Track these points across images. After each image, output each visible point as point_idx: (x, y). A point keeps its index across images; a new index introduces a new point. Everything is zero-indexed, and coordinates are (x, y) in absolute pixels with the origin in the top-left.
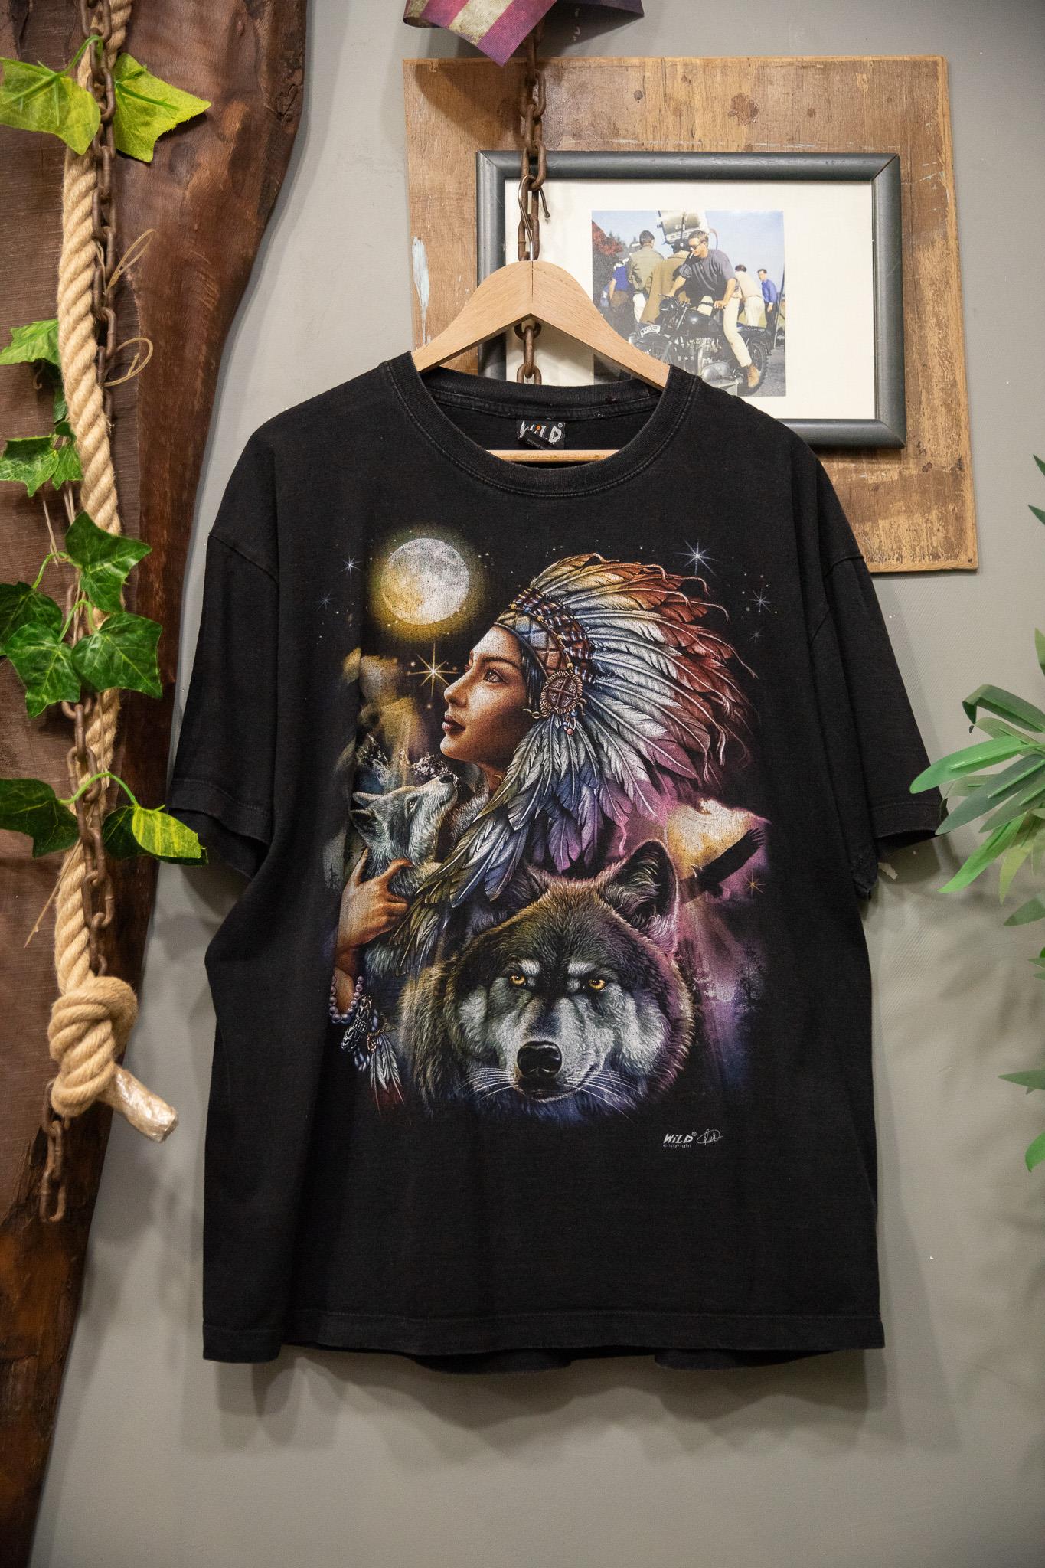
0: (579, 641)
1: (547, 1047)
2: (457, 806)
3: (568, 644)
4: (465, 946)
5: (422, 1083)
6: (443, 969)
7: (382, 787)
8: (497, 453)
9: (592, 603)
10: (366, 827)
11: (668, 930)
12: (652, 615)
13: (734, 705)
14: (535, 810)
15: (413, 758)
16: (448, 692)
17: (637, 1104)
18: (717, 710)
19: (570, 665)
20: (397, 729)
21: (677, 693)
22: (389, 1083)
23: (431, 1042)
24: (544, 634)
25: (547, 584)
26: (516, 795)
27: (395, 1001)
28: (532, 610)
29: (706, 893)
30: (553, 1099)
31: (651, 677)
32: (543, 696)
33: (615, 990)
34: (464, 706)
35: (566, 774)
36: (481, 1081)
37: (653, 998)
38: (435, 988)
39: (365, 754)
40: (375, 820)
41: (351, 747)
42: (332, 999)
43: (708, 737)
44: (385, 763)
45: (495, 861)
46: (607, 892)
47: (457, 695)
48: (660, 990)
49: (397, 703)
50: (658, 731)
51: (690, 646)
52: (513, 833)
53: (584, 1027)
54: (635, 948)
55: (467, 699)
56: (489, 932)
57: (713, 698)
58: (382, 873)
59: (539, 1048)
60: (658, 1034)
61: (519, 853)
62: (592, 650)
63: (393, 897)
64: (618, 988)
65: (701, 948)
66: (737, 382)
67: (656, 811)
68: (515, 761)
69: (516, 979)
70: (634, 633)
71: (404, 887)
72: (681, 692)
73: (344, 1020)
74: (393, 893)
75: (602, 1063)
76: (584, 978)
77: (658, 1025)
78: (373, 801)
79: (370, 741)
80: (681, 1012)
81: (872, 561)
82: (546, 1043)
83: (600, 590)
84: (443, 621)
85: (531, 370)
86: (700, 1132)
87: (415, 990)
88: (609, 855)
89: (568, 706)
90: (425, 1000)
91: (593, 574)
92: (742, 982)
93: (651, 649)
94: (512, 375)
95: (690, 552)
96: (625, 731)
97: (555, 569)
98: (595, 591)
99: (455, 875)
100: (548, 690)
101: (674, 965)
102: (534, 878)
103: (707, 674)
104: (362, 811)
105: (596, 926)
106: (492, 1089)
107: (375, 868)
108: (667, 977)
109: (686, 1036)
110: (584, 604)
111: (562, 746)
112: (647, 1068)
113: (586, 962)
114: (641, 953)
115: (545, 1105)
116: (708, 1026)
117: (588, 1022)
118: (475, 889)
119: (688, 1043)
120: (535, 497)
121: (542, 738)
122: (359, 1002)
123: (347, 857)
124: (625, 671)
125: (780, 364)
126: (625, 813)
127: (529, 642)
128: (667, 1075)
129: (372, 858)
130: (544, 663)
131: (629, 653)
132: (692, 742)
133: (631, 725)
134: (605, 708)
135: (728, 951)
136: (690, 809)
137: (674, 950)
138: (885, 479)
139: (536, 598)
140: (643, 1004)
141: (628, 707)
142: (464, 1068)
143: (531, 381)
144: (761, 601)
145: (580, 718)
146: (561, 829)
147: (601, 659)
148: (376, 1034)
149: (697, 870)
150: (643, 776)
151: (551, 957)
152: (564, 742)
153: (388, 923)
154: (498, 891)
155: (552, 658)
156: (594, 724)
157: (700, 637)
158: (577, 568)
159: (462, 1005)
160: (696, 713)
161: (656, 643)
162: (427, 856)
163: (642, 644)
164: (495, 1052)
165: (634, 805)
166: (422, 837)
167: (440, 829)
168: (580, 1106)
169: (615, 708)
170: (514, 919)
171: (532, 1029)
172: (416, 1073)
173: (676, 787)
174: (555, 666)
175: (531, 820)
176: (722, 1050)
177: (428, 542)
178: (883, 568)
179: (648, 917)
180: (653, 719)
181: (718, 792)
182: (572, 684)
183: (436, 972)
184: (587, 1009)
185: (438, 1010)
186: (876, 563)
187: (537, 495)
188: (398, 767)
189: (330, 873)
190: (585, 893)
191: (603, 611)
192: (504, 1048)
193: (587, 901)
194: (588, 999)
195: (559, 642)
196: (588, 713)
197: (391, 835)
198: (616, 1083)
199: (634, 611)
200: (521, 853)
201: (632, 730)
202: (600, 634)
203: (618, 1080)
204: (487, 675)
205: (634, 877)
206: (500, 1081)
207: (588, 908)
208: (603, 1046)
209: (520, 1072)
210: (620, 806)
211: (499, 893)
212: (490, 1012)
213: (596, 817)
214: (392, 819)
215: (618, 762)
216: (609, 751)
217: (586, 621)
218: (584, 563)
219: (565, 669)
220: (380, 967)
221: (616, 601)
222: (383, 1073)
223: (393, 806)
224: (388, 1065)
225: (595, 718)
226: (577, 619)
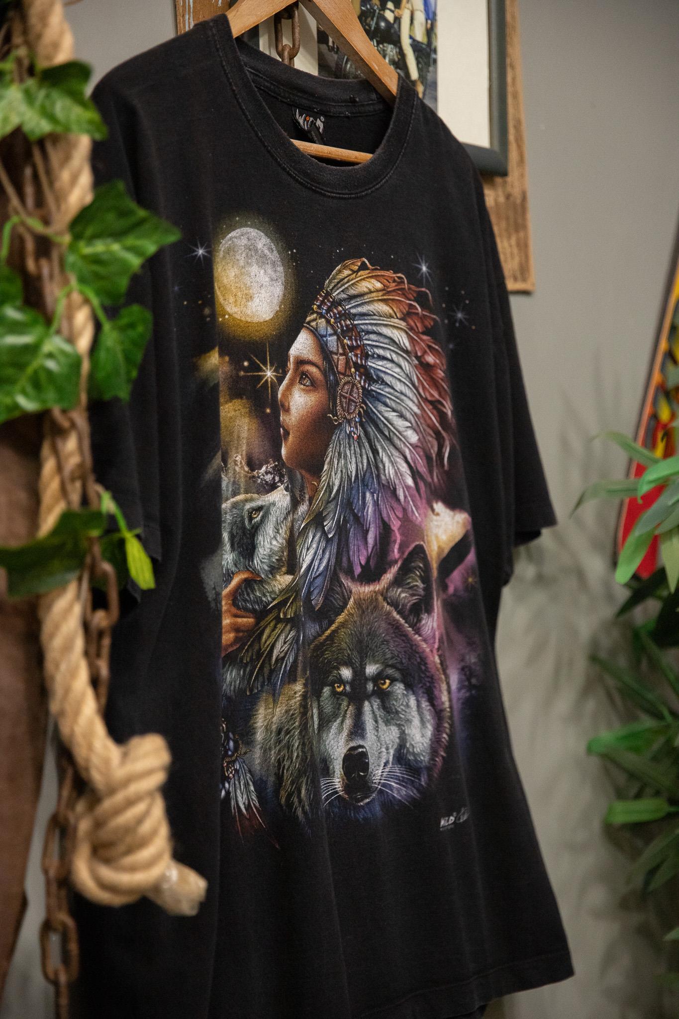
1: (360, 750)
6: (304, 684)
9: (365, 309)
11: (433, 627)
12: (403, 324)
13: (452, 413)
14: (340, 517)
15: (252, 464)
16: (280, 395)
17: (420, 794)
18: (442, 416)
19: (353, 370)
20: (232, 433)
22: (249, 807)
24: (335, 337)
25: (335, 286)
28: (327, 312)
29: (442, 589)
30: (368, 800)
31: (407, 385)
32: (338, 401)
33: (399, 688)
34: (288, 410)
35: (355, 479)
37: (424, 693)
38: (300, 705)
43: (436, 443)
45: (317, 569)
46: (389, 594)
47: (284, 399)
48: (428, 684)
50: (414, 438)
51: (423, 355)
52: (329, 541)
53: (378, 727)
54: (411, 646)
55: (289, 404)
56: (317, 642)
57: (439, 406)
59: (356, 752)
60: (429, 726)
61: (333, 561)
62: (366, 356)
63: (239, 612)
64: (402, 686)
65: (445, 643)
67: (420, 515)
68: (325, 467)
69: (338, 687)
70: (393, 341)
72: (420, 399)
74: (238, 608)
75: (391, 759)
76: (375, 679)
77: (429, 717)
80: (442, 703)
82: (359, 747)
83: (369, 296)
84: (271, 320)
88: (389, 558)
89: (355, 410)
90: (291, 718)
91: (364, 279)
92: (464, 669)
93: (405, 358)
95: (420, 264)
96: (395, 439)
97: (340, 271)
98: (366, 297)
100: (341, 395)
101: (437, 660)
102: (344, 585)
105: (382, 627)
106: (330, 796)
108: (433, 672)
109: (446, 725)
110: (359, 310)
111: (352, 452)
112: (426, 758)
113: (376, 664)
114: (415, 651)
115: (363, 807)
117: (380, 721)
119: (448, 731)
120: (325, 196)
121: (340, 444)
124: (391, 379)
125: (434, 82)
126: (398, 517)
127: (326, 345)
128: (437, 763)
130: (337, 368)
131: (392, 361)
132: (427, 448)
133: (399, 432)
134: (379, 415)
137: (436, 646)
139: (329, 301)
140: (419, 699)
141: (396, 414)
144: (460, 315)
145: (362, 424)
146: (355, 534)
147: (373, 365)
148: (234, 758)
150: (410, 481)
151: (356, 661)
152: (352, 448)
154: (321, 600)
155: (342, 362)
156: (371, 430)
157: (430, 347)
158: (354, 272)
160: (428, 420)
161: (406, 351)
162: (279, 568)
163: (399, 352)
164: (326, 762)
165: (405, 510)
166: (271, 549)
167: (289, 539)
168: (382, 803)
169: (386, 414)
170: (333, 627)
171: (351, 735)
173: (424, 490)
174: (343, 370)
175: (338, 528)
177: (253, 232)
179: (418, 617)
180: (411, 426)
181: (443, 495)
182: (355, 390)
183: (298, 687)
184: (379, 709)
185: (304, 727)
187: (325, 192)
188: (234, 473)
189: (214, 592)
190: (372, 596)
191: (372, 317)
192: (332, 757)
193: (374, 604)
194: (379, 698)
195: (345, 346)
196: (368, 420)
197: (232, 546)
198: (403, 777)
199: (392, 320)
200: (335, 560)
201: (400, 436)
202: (372, 341)
203: (404, 774)
204: (301, 378)
205: (407, 579)
206: (331, 790)
207: (375, 611)
208: (391, 743)
209: (345, 778)
210: (394, 511)
211: (322, 602)
212: (321, 723)
213: (377, 522)
214: (232, 529)
215: (391, 468)
216: (384, 457)
217: (363, 327)
218: (358, 267)
219: (350, 374)
220: (232, 688)
221: (380, 308)
222: (242, 798)
223: (232, 515)
224: (246, 789)
225: (372, 424)
226: (356, 325)
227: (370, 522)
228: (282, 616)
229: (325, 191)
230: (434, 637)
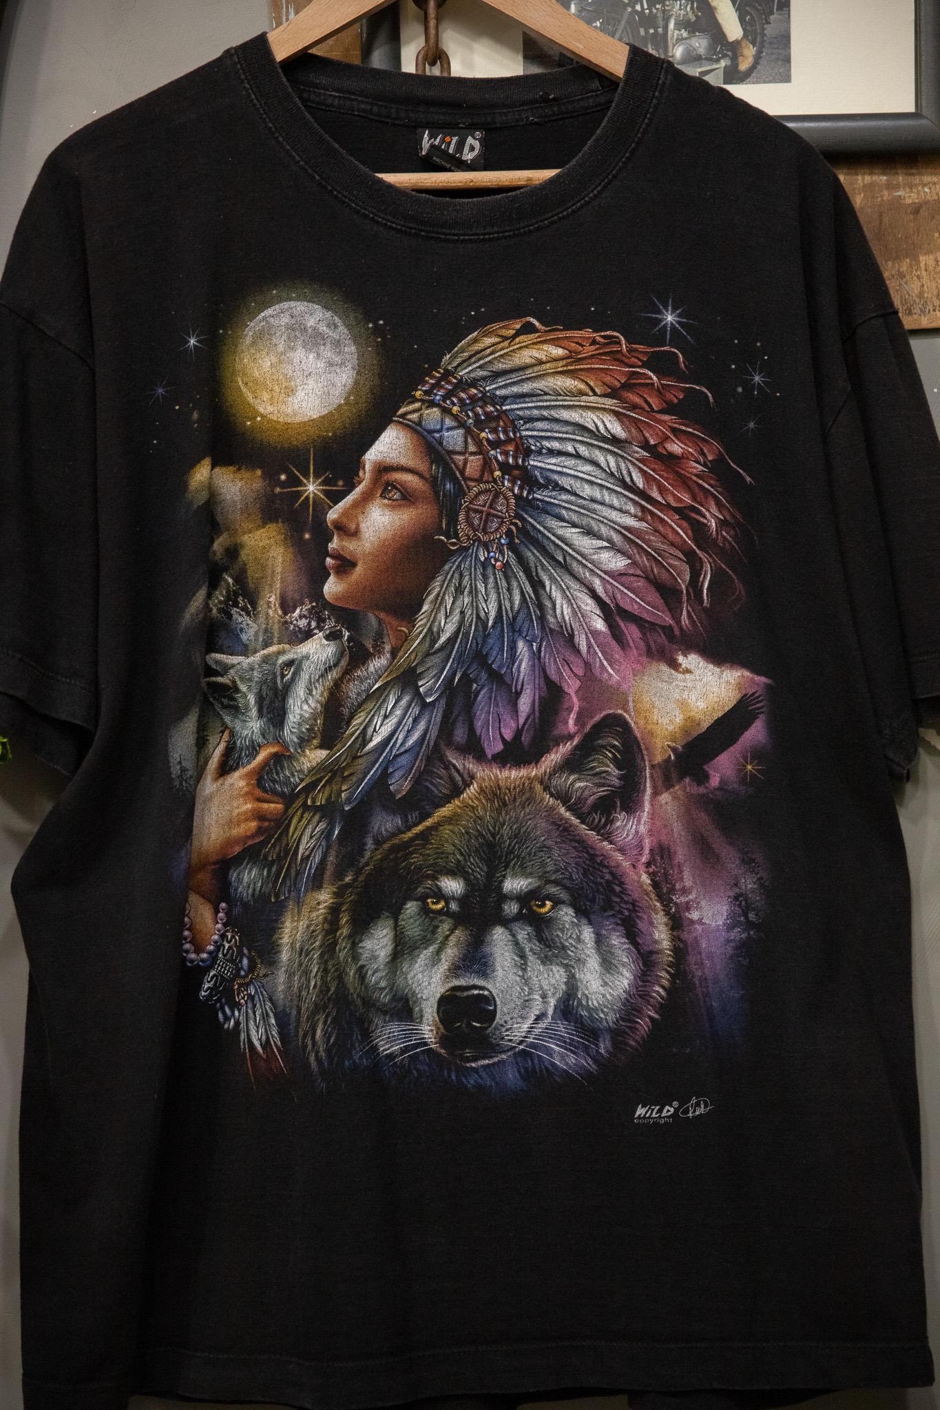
0: (509, 441)
1: (476, 992)
2: (347, 672)
3: (495, 444)
4: (363, 861)
5: (310, 1047)
6: (334, 893)
7: (246, 646)
8: (390, 178)
9: (526, 388)
10: (225, 701)
11: (637, 832)
12: (609, 402)
13: (722, 524)
14: (454, 674)
15: (286, 606)
16: (332, 515)
17: (598, 1066)
18: (699, 530)
19: (497, 473)
20: (263, 568)
21: (643, 508)
22: (266, 1045)
23: (321, 991)
25: (464, 362)
26: (428, 655)
27: (271, 936)
28: (444, 398)
29: (687, 780)
30: (486, 1062)
31: (608, 488)
32: (461, 517)
33: (567, 914)
34: (355, 534)
35: (495, 623)
36: (390, 1040)
37: (617, 924)
38: (325, 919)
39: (220, 602)
40: (237, 690)
41: (201, 594)
42: (186, 933)
43: (687, 567)
44: (248, 614)
45: (402, 744)
46: (554, 782)
47: (345, 520)
48: (627, 913)
49: (264, 530)
50: (618, 563)
51: (661, 443)
52: (424, 706)
53: (526, 964)
54: (592, 857)
55: (358, 525)
56: (396, 841)
57: (693, 515)
58: (249, 762)
59: (465, 994)
60: (625, 972)
61: (433, 733)
62: (528, 453)
63: (266, 796)
64: (571, 911)
65: (681, 854)
66: (723, 63)
67: (617, 672)
68: (425, 607)
69: (433, 903)
70: (584, 428)
71: (278, 782)
72: (649, 507)
73: (203, 961)
74: (265, 790)
75: (550, 1011)
76: (525, 899)
77: (625, 960)
78: (233, 666)
79: (228, 584)
80: (656, 942)
81: (910, 313)
82: (475, 987)
83: (536, 369)
84: (323, 417)
85: (436, 55)
86: (684, 1101)
87: (298, 921)
88: (556, 732)
89: (497, 530)
90: (312, 936)
91: (526, 347)
92: (736, 898)
93: (608, 450)
94: (409, 66)
95: (660, 312)
96: (575, 564)
97: (475, 341)
98: (530, 371)
99: (348, 765)
100: (469, 509)
101: (645, 879)
102: (454, 766)
103: (684, 482)
104: (220, 679)
105: (540, 829)
106: (404, 1051)
107: (240, 757)
108: (636, 896)
109: (663, 974)
110: (515, 389)
111: (489, 586)
112: (611, 1017)
113: (526, 877)
114: (601, 864)
115: (475, 1070)
116: (692, 959)
117: (531, 958)
118: (376, 783)
119: (665, 983)
120: (448, 241)
121: (461, 575)
122: (223, 936)
123: (201, 742)
124: (572, 482)
125: (783, 36)
126: (576, 675)
127: (441, 444)
128: (638, 1026)
129: (235, 743)
130: (462, 472)
131: (577, 456)
132: (665, 576)
133: (582, 555)
134: (546, 532)
135: (718, 858)
136: (664, 668)
137: (644, 859)
138: (928, 197)
139: (449, 382)
140: (604, 932)
141: (578, 530)
142: (366, 1026)
143: (436, 71)
144: (757, 378)
145: (512, 547)
146: (490, 698)
147: (539, 464)
148: (247, 980)
149: (674, 750)
150: (600, 625)
151: (479, 870)
152: (491, 580)
153: (260, 831)
154: (407, 785)
155: (473, 464)
156: (531, 555)
157: (674, 430)
158: (505, 338)
159: (361, 941)
160: (671, 536)
161: (615, 440)
162: (309, 741)
163: (596, 443)
164: (407, 1001)
165: (588, 665)
166: (301, 716)
167: (327, 703)
168: (522, 1070)
169: (560, 532)
170: (429, 822)
171: (455, 970)
172: (301, 1033)
173: (644, 638)
174: (476, 475)
175: (449, 689)
176: (710, 990)
177: (300, 307)
178: (925, 323)
179: (608, 816)
180: (613, 547)
181: (701, 643)
182: (501, 500)
183: (325, 897)
184: (530, 940)
185: (329, 949)
186: (915, 317)
187: (448, 237)
188: (267, 618)
189: (178, 767)
190: (524, 784)
191: (541, 398)
192: (419, 996)
193: (527, 795)
194: (531, 926)
195: (482, 443)
196: (524, 540)
197: (260, 711)
198: (570, 1039)
199: (584, 398)
200: (437, 733)
201: (584, 561)
202: (538, 430)
203: (573, 1035)
204: (385, 490)
205: (590, 762)
206: (415, 1040)
207: (528, 805)
208: (552, 990)
209: (441, 1026)
210: (569, 666)
211: (408, 788)
212: (399, 948)
213: (537, 682)
214: (260, 690)
215: (565, 606)
216: (553, 591)
217: (518, 412)
218: (514, 332)
219: (491, 479)
220: (250, 891)
221: (559, 383)
222: (258, 1032)
223: (261, 672)
224: (264, 1022)
225: (533, 546)
226: (506, 410)
227: (523, 682)
228: (309, 802)
229: (446, 235)
230: (640, 847)
